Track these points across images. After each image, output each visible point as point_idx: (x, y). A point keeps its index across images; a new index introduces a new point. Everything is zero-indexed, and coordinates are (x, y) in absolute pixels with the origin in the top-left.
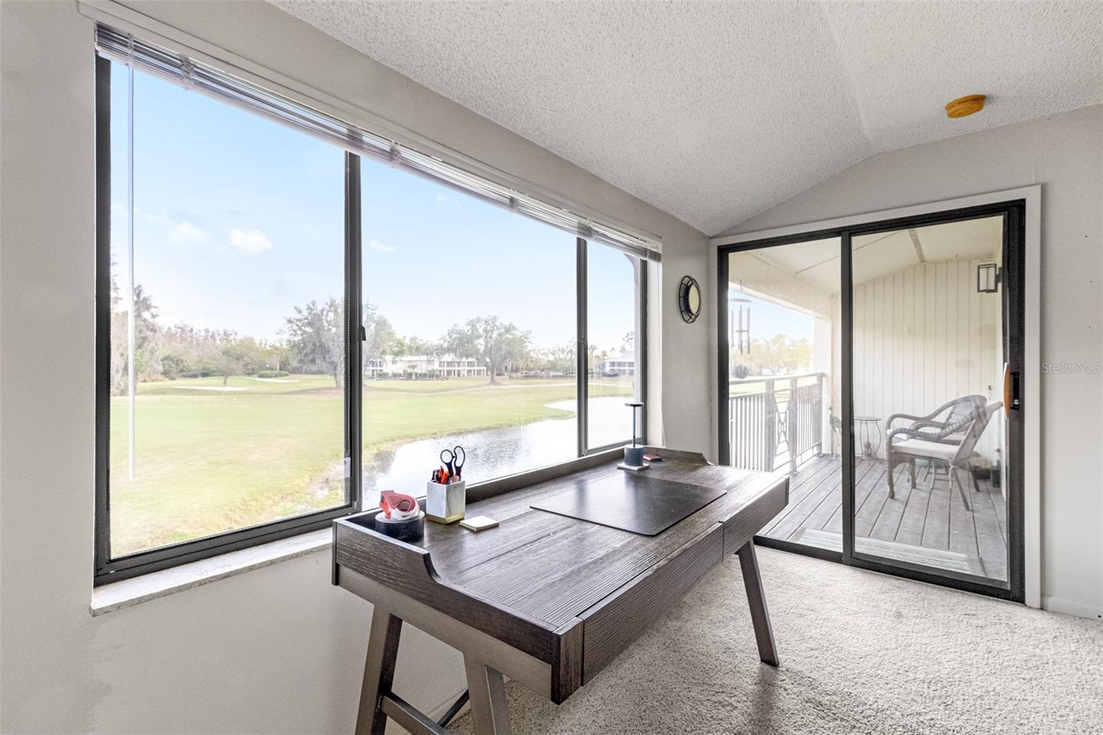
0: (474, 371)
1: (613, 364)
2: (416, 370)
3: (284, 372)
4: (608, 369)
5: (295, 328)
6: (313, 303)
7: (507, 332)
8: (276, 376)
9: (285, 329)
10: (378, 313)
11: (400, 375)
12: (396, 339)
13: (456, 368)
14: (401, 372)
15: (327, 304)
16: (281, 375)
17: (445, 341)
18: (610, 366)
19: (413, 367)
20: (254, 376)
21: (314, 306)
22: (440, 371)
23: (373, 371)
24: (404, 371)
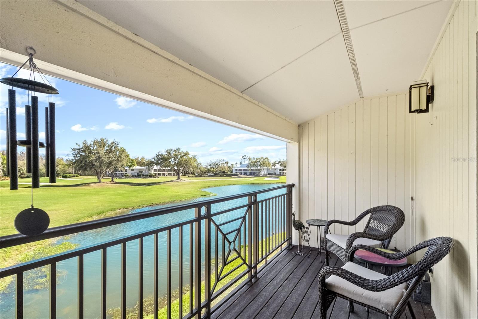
0: (172, 173)
1: (236, 170)
2: (142, 173)
3: (76, 175)
4: (234, 172)
5: (76, 153)
6: (85, 141)
7: (184, 155)
8: (72, 177)
9: (70, 153)
10: (120, 146)
11: (135, 176)
12: (130, 159)
13: (163, 172)
14: (136, 174)
15: (92, 141)
16: (74, 176)
17: (155, 160)
18: (235, 171)
19: (142, 172)
20: (60, 177)
21: (86, 142)
22: (155, 174)
23: (122, 174)
24: (137, 174)
